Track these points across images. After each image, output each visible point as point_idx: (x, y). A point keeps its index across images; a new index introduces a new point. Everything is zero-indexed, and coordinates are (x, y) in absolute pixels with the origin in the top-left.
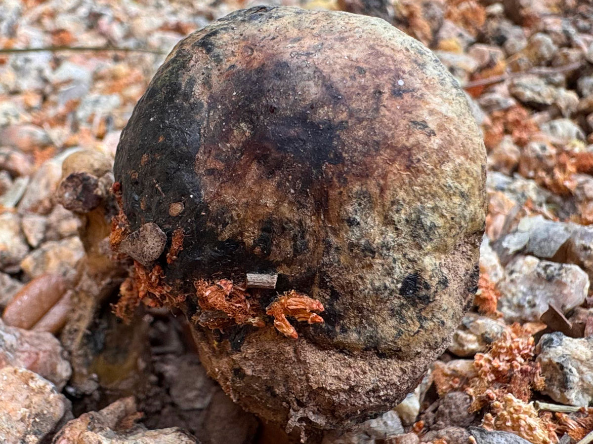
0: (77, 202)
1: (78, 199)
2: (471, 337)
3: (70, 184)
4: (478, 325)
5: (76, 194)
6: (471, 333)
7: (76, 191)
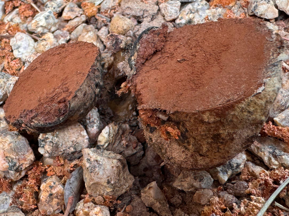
0: (112, 47)
1: (113, 46)
2: (276, 163)
3: (110, 38)
4: (282, 158)
5: (112, 44)
6: (277, 161)
7: (113, 42)
